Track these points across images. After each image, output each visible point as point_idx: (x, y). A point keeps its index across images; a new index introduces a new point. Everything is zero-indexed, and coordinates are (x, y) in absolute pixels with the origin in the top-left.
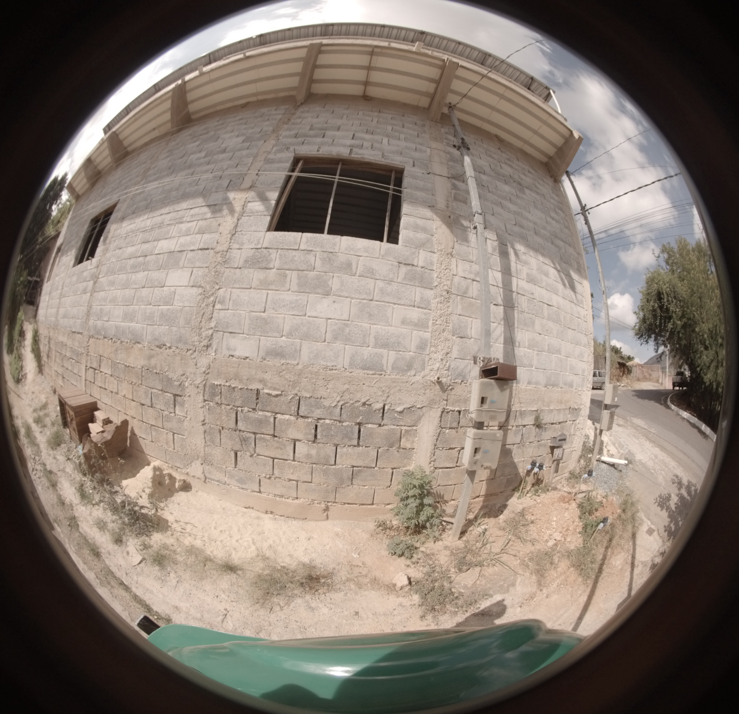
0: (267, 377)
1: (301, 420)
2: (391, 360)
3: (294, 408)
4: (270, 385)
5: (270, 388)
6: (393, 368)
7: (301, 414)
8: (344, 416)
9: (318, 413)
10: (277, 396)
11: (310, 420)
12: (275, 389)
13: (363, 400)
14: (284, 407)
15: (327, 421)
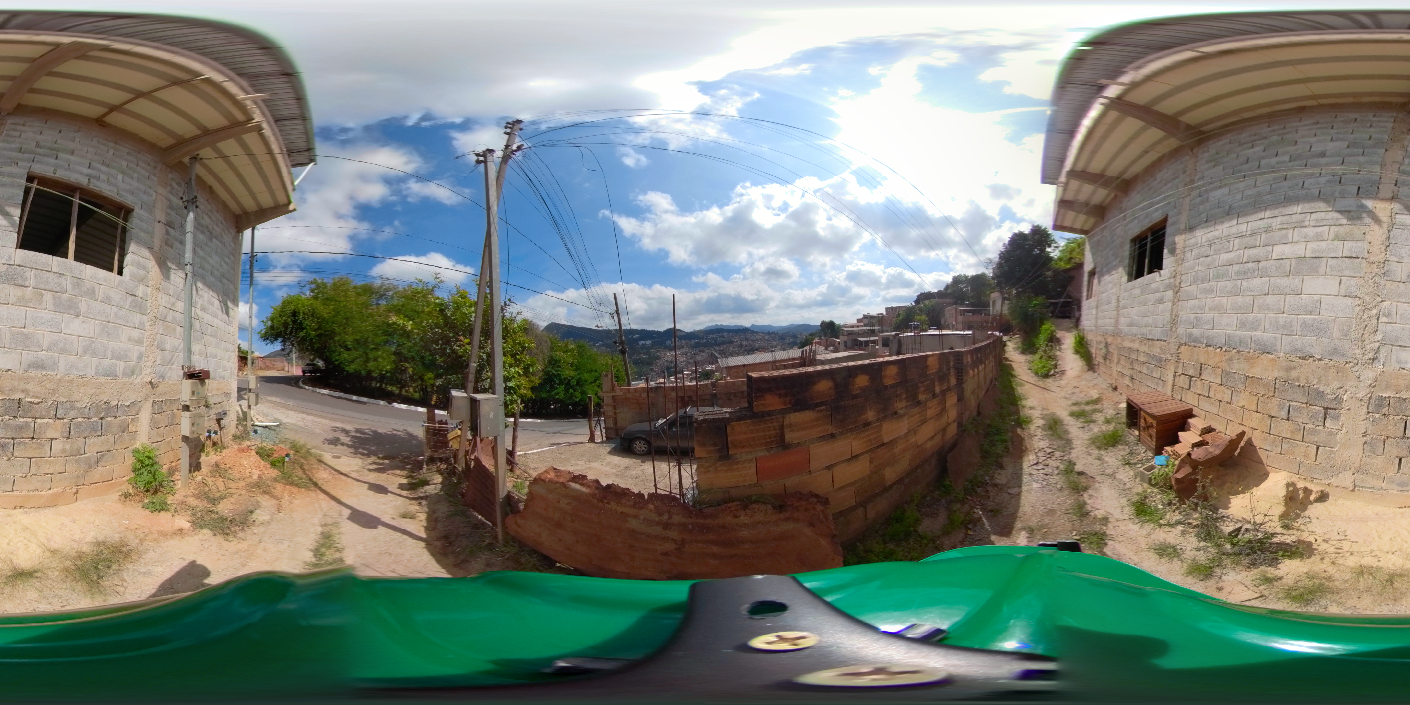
0: (30, 387)
1: (58, 421)
2: (122, 369)
3: (52, 413)
4: (32, 394)
5: (32, 397)
6: (123, 374)
7: (58, 416)
8: (92, 414)
9: (72, 414)
10: (38, 403)
11: (65, 420)
12: (37, 397)
13: (105, 400)
14: (44, 413)
15: (79, 420)
